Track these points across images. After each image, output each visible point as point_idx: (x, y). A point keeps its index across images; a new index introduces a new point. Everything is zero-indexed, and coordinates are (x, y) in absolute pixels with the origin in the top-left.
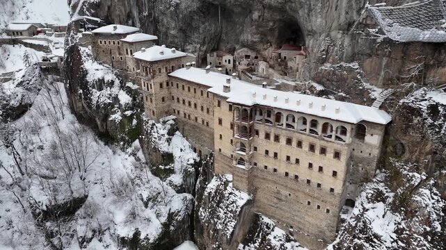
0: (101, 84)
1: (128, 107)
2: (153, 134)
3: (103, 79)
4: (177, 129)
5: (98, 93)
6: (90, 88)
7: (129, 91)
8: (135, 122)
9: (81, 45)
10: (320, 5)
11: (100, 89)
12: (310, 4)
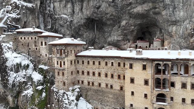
0: (18, 68)
1: (40, 83)
2: (64, 100)
3: (20, 64)
4: (81, 96)
5: (15, 75)
6: (9, 71)
7: (41, 71)
8: (44, 94)
9: (4, 42)
10: (181, 4)
11: (17, 71)
12: (175, 5)
